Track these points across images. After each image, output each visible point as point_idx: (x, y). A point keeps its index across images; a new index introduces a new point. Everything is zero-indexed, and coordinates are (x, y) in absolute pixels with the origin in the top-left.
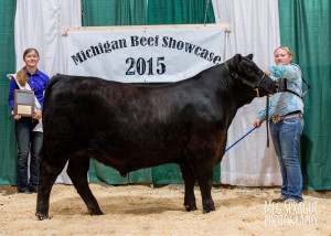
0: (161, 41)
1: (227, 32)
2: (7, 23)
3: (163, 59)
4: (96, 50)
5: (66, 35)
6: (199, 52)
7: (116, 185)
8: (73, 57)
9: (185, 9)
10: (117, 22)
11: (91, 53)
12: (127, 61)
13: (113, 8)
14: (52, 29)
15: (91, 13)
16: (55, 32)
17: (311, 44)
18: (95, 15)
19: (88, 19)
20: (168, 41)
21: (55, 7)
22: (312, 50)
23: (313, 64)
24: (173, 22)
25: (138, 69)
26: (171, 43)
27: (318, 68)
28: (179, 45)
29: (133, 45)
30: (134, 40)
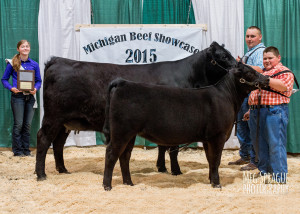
0: (153, 36)
1: (205, 31)
2: (32, 20)
3: (154, 50)
4: (103, 43)
5: (79, 31)
6: (183, 45)
8: (84, 48)
9: (172, 9)
10: (119, 21)
11: (98, 45)
12: (127, 52)
13: (116, 10)
14: (68, 25)
15: (99, 13)
16: (70, 27)
18: (102, 16)
19: (96, 18)
20: (159, 37)
21: (70, 8)
24: (163, 22)
25: (135, 58)
26: (161, 38)
28: (168, 40)
29: (131, 39)
30: (133, 36)
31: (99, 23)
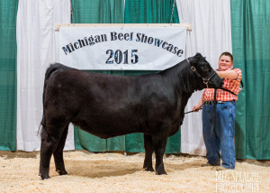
0: (135, 37)
1: (189, 30)
2: (11, 20)
3: (136, 51)
4: (82, 43)
5: (58, 30)
6: (166, 46)
7: (96, 153)
8: (64, 48)
9: (155, 11)
10: (100, 20)
11: (78, 45)
12: (107, 52)
13: (97, 9)
14: (47, 25)
15: (79, 13)
17: (257, 41)
18: (82, 15)
19: (76, 18)
20: (141, 37)
21: (50, 7)
22: (257, 47)
23: (258, 58)
24: (145, 21)
25: (116, 59)
26: (143, 38)
27: (261, 61)
28: (150, 40)
29: (112, 40)
30: (114, 36)
31: (79, 22)
